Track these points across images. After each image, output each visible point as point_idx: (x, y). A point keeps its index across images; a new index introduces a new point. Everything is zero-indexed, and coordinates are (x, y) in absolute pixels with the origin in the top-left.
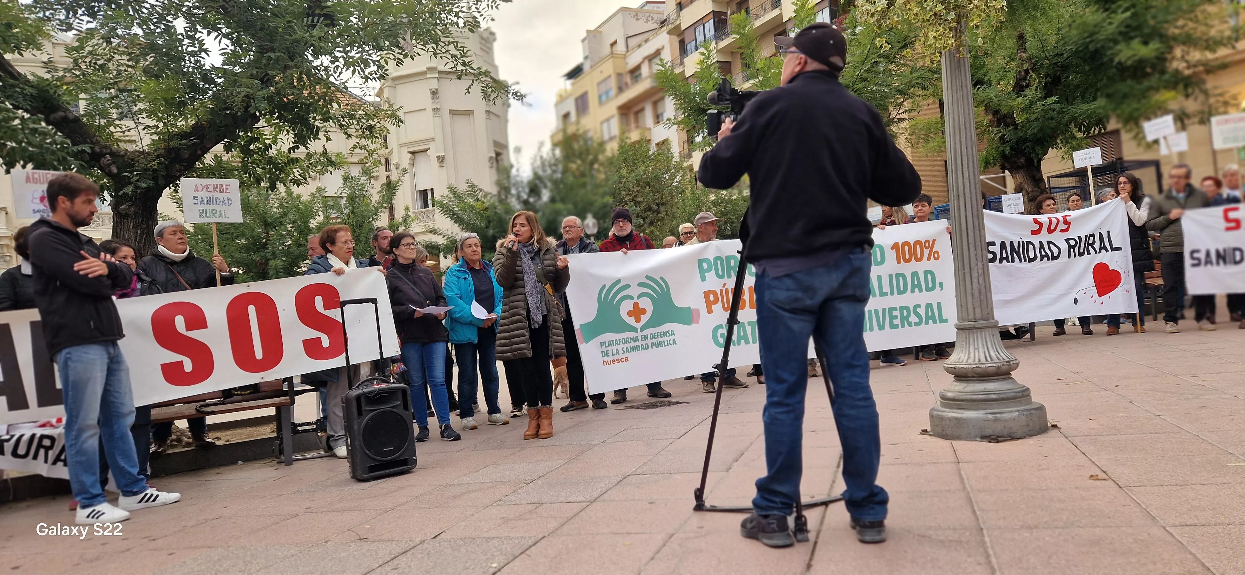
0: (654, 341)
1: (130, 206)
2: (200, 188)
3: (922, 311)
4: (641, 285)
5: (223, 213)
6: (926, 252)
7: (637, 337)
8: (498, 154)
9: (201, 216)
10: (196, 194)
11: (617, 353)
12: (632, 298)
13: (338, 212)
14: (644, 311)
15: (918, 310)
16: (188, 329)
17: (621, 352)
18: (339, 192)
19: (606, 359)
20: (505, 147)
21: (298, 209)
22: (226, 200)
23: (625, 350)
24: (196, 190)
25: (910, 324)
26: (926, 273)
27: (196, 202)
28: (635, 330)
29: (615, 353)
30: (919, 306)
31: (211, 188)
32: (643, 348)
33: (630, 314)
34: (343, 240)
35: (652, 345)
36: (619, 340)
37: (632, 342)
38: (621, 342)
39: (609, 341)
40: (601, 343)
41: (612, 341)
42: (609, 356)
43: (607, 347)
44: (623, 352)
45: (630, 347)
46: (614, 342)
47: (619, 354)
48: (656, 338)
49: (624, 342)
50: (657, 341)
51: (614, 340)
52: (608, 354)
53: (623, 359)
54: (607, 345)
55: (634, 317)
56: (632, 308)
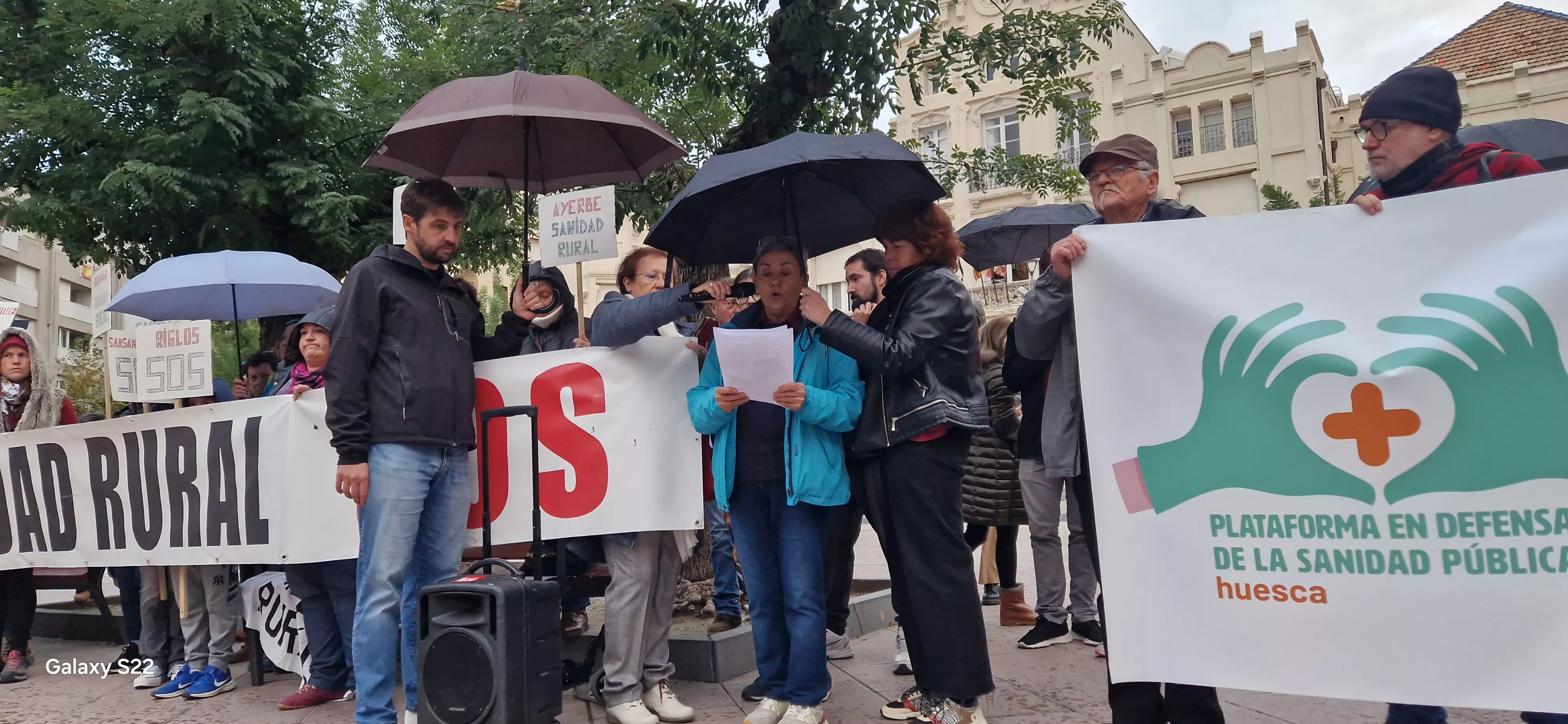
0: (1459, 543)
12: (1341, 366)
14: (1405, 422)
17: (1293, 562)
19: (1230, 576)
23: (1311, 557)
28: (1359, 491)
29: (1266, 561)
33: (1338, 425)
35: (1450, 559)
36: (1288, 518)
37: (1347, 535)
38: (1294, 526)
39: (1245, 518)
40: (1213, 517)
41: (1255, 517)
42: (1243, 568)
43: (1236, 535)
44: (1303, 566)
45: (1337, 553)
46: (1265, 522)
47: (1284, 569)
48: (1472, 535)
49: (1307, 531)
50: (1474, 545)
51: (1263, 517)
52: (1241, 563)
53: (1303, 590)
54: (1237, 529)
55: (1354, 441)
56: (1347, 407)
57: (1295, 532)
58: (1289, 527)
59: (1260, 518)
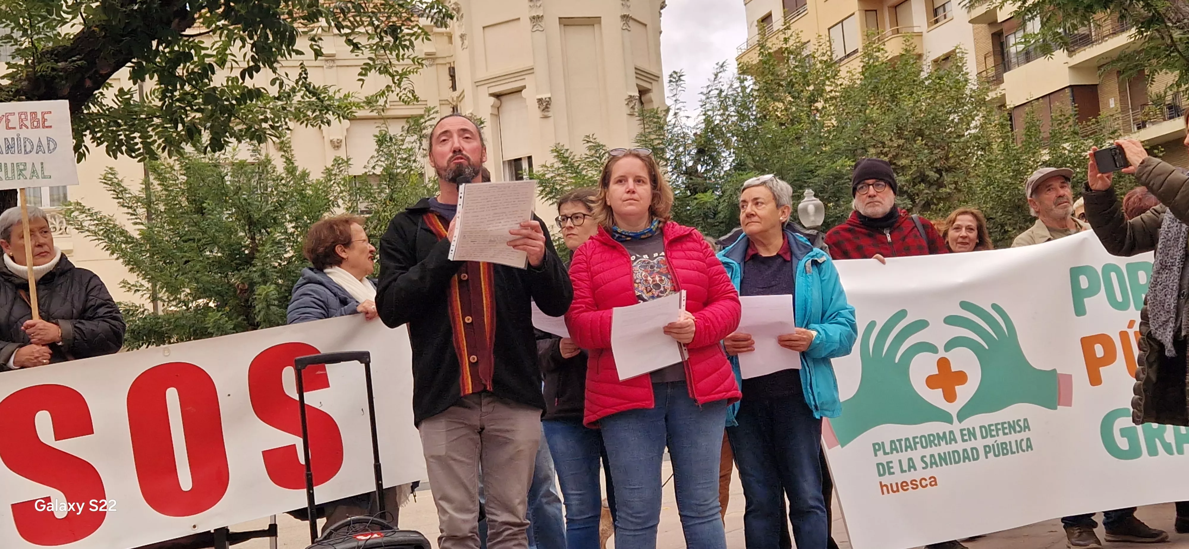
0: (990, 441)
4: (950, 320)
7: (951, 432)
8: (643, 92)
11: (912, 466)
12: (932, 348)
13: (367, 198)
14: (961, 378)
17: (919, 464)
18: (371, 165)
19: (887, 480)
20: (656, 78)
21: (303, 196)
23: (927, 459)
28: (946, 418)
29: (905, 467)
32: (966, 458)
33: (932, 382)
35: (987, 449)
36: (914, 438)
37: (943, 443)
38: (918, 443)
39: (892, 442)
40: (874, 445)
41: (898, 440)
42: (893, 473)
43: (888, 454)
44: (924, 466)
45: (939, 455)
46: (903, 443)
47: (915, 469)
48: (994, 436)
49: (924, 445)
50: (996, 441)
51: (902, 440)
52: (892, 470)
53: (926, 480)
54: (888, 450)
55: (941, 390)
56: (936, 372)
57: (919, 446)
58: (915, 443)
59: (900, 441)
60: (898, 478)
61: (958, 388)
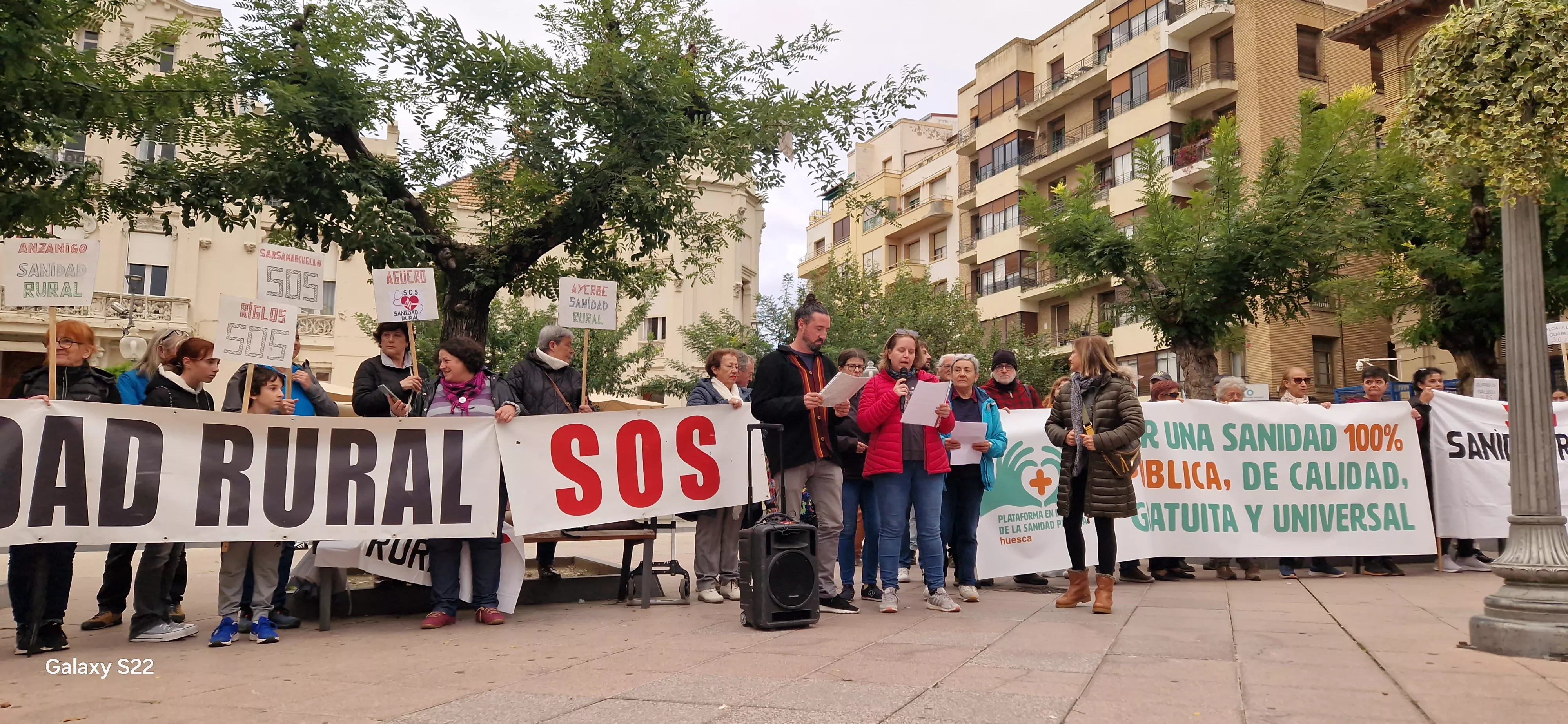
1: (466, 305)
2: (578, 289)
3: (1380, 512)
4: (1045, 448)
5: (597, 317)
6: (1386, 440)
7: (1041, 512)
9: (574, 320)
10: (574, 295)
11: (1019, 530)
12: (1034, 464)
14: (1048, 481)
15: (1374, 510)
16: (582, 454)
17: (1023, 529)
19: (1004, 536)
22: (602, 304)
23: (1027, 526)
24: (574, 291)
25: (1364, 527)
26: (1386, 465)
27: (572, 304)
28: (1037, 503)
29: (1015, 530)
30: (1375, 506)
31: (589, 290)
32: (1047, 527)
33: (1033, 483)
34: (728, 363)
36: (1021, 514)
37: (1036, 518)
39: (1009, 515)
40: (999, 516)
41: (1012, 514)
42: (1008, 533)
43: (1006, 522)
44: (1025, 530)
45: (1033, 524)
46: (1015, 516)
49: (1026, 518)
53: (1026, 538)
54: (1007, 519)
55: (1037, 487)
56: (1035, 477)
58: (1022, 517)
60: (1011, 536)
61: (1046, 487)
